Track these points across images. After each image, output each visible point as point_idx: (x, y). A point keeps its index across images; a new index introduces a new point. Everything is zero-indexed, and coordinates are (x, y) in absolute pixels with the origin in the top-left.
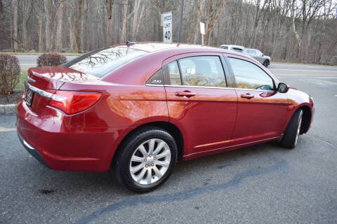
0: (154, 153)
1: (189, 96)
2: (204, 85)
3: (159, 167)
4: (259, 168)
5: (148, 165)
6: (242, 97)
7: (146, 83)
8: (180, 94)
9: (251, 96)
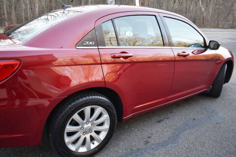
0: (91, 120)
1: (126, 58)
2: (140, 45)
3: (98, 133)
4: (194, 119)
5: (85, 133)
6: (179, 55)
7: (76, 45)
8: (117, 55)
9: (187, 54)
